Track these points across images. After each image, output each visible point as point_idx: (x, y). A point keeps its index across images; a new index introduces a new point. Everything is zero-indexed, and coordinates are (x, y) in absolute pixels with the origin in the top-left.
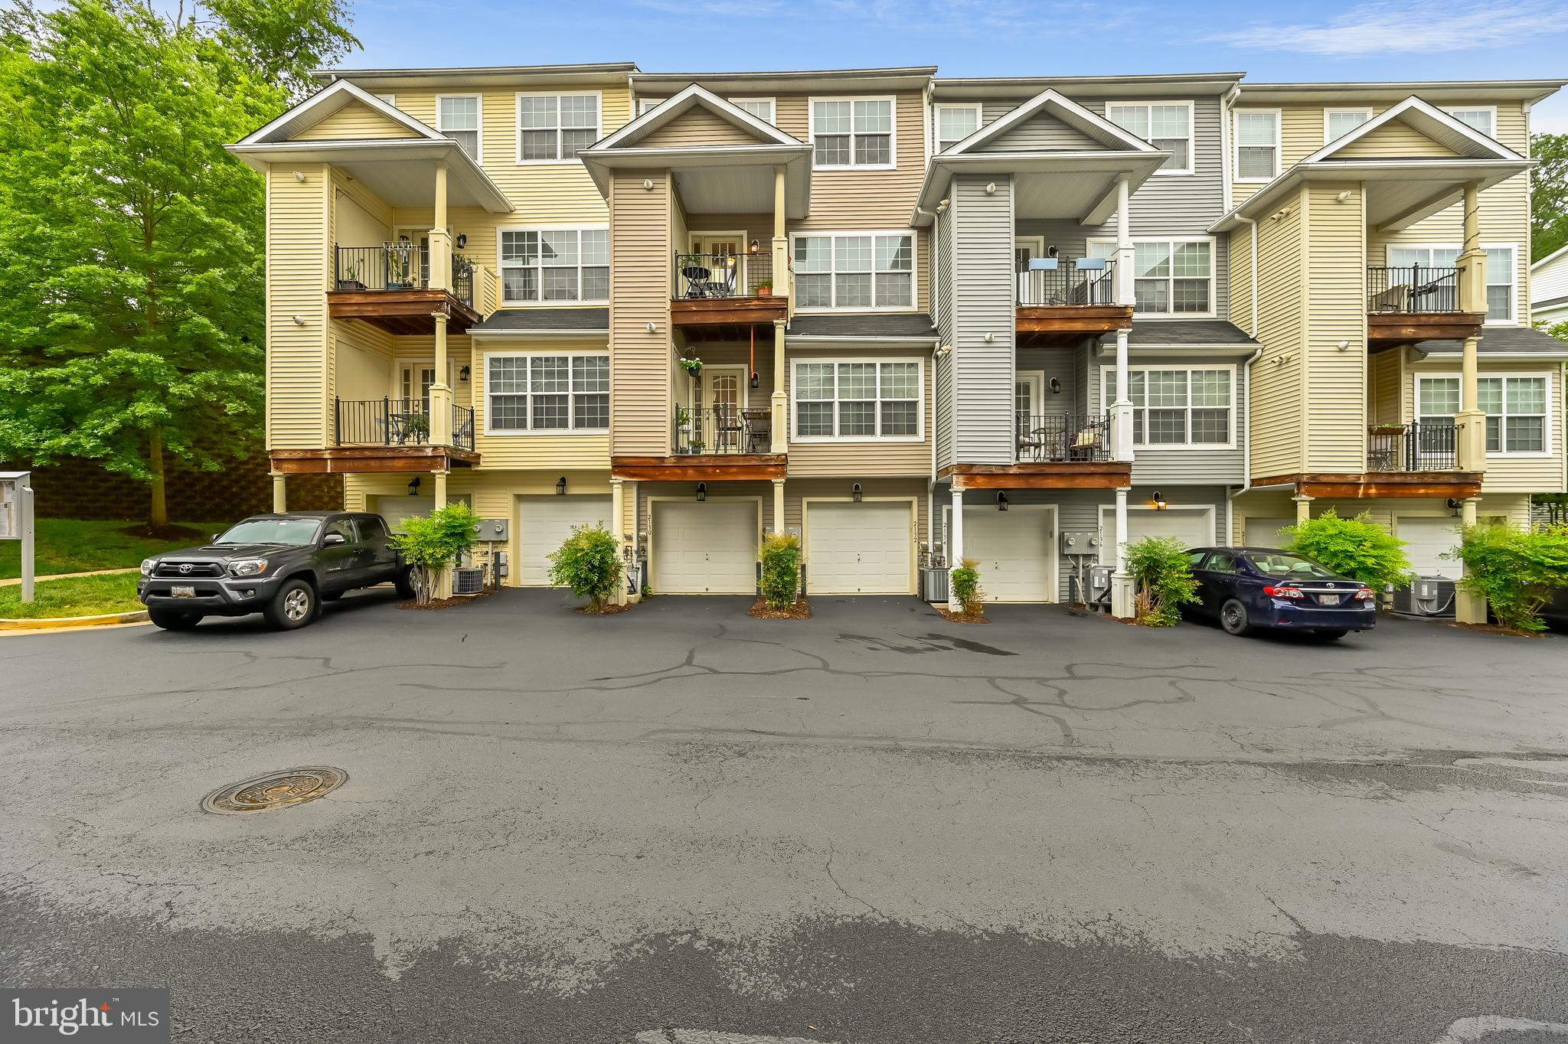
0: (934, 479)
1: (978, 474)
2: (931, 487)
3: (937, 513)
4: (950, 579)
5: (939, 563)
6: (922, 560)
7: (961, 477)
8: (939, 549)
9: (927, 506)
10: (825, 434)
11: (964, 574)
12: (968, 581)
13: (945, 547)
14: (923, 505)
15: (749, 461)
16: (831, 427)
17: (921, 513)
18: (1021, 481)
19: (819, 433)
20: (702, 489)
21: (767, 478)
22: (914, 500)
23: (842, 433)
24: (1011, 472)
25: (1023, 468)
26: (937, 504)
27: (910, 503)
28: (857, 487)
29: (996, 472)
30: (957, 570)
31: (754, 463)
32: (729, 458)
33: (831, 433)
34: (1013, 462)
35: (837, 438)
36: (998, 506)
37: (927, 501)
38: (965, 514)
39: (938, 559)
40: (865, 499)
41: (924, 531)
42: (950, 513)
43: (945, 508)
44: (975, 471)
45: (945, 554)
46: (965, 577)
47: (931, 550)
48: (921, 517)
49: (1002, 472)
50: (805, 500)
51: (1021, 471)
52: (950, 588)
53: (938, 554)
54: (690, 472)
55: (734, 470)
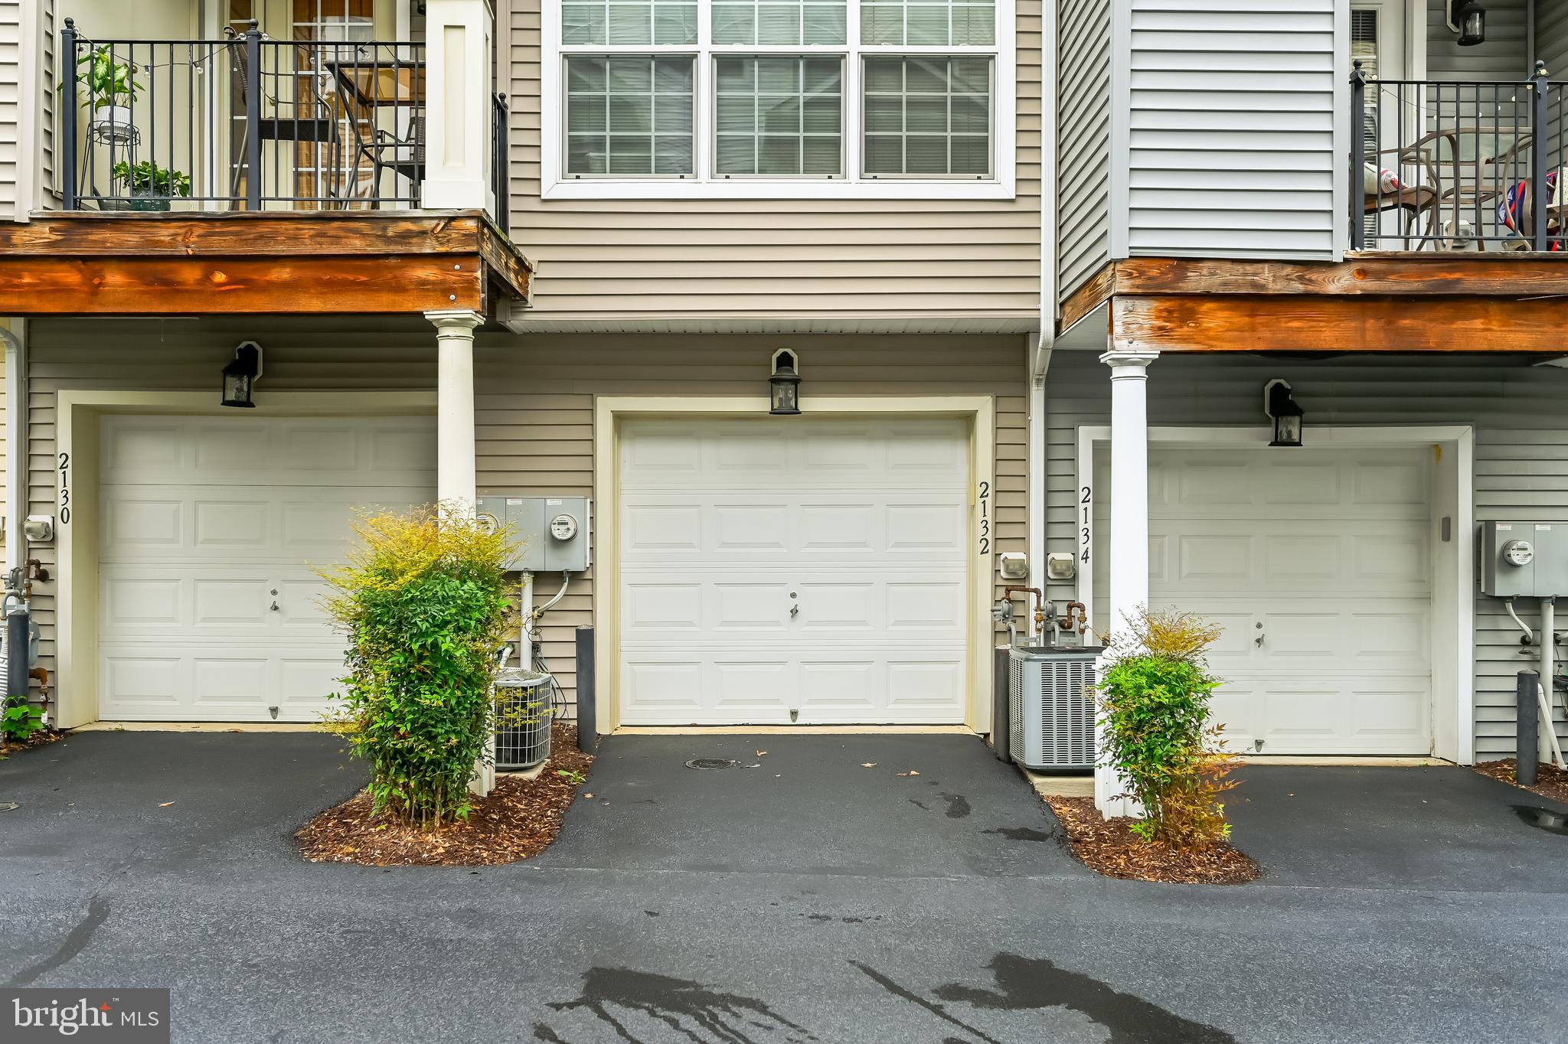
0: (1047, 328)
1: (1207, 296)
2: (1038, 360)
3: (1060, 452)
4: (1100, 695)
5: (1066, 627)
6: (1007, 617)
7: (1143, 307)
8: (1068, 578)
9: (1025, 428)
10: (663, 168)
11: (1154, 680)
12: (1171, 710)
13: (1085, 570)
14: (1009, 426)
15: (336, 239)
16: (687, 144)
17: (1004, 453)
18: (1370, 323)
19: (641, 167)
20: (243, 365)
21: (406, 304)
22: (982, 406)
23: (724, 166)
24: (1333, 289)
25: (1379, 276)
26: (1061, 421)
27: (968, 419)
28: (785, 361)
29: (1275, 287)
30: (1126, 663)
31: (356, 245)
32: (264, 228)
33: (686, 168)
34: (1341, 249)
35: (704, 183)
36: (1269, 431)
37: (1025, 413)
38: (1158, 458)
39: (1062, 610)
40: (810, 404)
41: (1016, 515)
42: (1102, 452)
43: (1087, 435)
44: (1196, 281)
45: (1085, 594)
46: (1161, 694)
47: (1037, 581)
48: (1005, 468)
49: (1298, 287)
50: (607, 406)
51: (1371, 285)
52: (1099, 731)
53: (1062, 594)
54: (115, 278)
55: (282, 273)
